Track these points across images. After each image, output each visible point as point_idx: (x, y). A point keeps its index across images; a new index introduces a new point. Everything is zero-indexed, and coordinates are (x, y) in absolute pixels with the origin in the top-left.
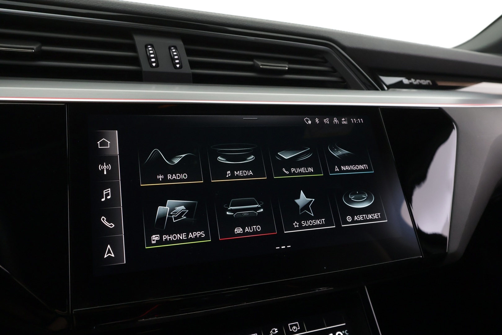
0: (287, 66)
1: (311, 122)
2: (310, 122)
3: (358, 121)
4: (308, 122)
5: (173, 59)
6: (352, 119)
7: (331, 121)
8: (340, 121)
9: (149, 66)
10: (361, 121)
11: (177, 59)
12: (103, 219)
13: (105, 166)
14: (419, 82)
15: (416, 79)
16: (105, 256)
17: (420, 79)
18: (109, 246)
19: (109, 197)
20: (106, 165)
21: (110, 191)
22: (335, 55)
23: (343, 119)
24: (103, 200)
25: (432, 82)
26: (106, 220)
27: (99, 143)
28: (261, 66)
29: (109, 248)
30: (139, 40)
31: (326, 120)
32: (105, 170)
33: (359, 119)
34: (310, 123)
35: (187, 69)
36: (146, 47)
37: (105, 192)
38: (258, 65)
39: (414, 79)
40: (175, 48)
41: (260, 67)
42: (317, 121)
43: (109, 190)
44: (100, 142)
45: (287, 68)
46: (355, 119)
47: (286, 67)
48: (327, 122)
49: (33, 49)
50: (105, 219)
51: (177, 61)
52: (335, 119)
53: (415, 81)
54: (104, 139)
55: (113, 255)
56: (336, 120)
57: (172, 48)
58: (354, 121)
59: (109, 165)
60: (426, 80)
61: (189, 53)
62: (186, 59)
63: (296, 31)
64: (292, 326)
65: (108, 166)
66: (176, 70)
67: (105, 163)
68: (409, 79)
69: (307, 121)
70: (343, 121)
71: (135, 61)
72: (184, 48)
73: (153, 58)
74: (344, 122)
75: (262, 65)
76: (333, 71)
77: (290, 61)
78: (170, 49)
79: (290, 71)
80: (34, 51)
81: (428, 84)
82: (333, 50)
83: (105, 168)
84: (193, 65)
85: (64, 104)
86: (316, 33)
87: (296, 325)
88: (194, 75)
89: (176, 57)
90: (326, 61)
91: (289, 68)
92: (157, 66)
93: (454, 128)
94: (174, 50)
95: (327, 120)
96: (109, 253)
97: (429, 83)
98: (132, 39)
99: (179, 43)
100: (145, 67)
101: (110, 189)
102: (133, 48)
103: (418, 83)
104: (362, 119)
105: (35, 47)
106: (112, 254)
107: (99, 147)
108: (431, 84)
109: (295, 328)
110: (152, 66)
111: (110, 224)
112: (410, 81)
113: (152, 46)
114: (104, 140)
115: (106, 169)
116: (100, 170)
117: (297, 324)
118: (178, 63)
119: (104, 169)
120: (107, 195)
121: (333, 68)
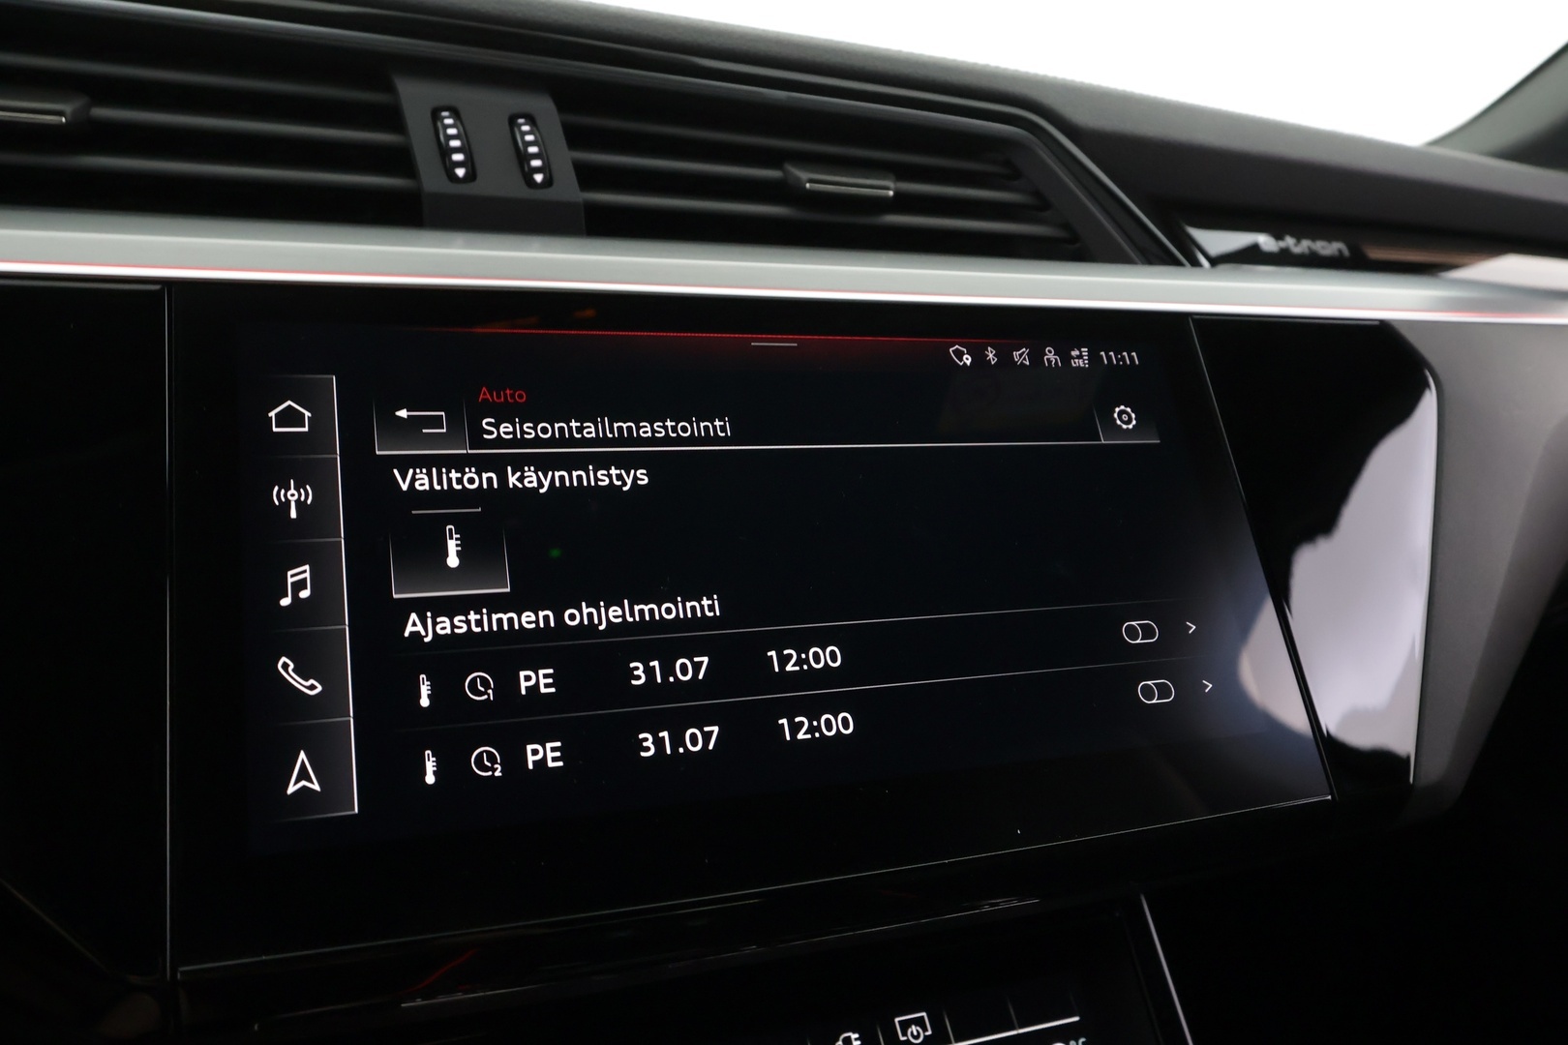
0: (890, 184)
1: (970, 359)
2: (967, 359)
3: (1123, 358)
4: (961, 360)
5: (523, 158)
6: (1103, 353)
7: (1036, 356)
8: (1066, 358)
9: (444, 177)
10: (1131, 358)
11: (535, 156)
12: (285, 666)
13: (292, 491)
14: (1309, 248)
15: (1299, 238)
16: (291, 789)
17: (1314, 238)
18: (302, 755)
19: (305, 594)
20: (297, 489)
21: (307, 575)
22: (1044, 154)
23: (1075, 353)
24: (285, 602)
25: (1350, 248)
26: (293, 670)
27: (272, 414)
28: (808, 185)
29: (303, 762)
30: (414, 95)
31: (1021, 355)
32: (293, 505)
33: (1125, 354)
34: (968, 363)
35: (568, 189)
36: (435, 116)
37: (292, 576)
38: (798, 179)
39: (1292, 235)
40: (531, 120)
41: (805, 187)
42: (991, 356)
43: (305, 571)
44: (276, 415)
45: (891, 193)
46: (1112, 353)
47: (888, 189)
48: (1025, 359)
49: (60, 113)
50: (292, 666)
51: (536, 163)
52: (1050, 352)
53: (1296, 245)
54: (289, 403)
55: (316, 787)
56: (1051, 356)
57: (521, 121)
58: (1109, 358)
59: (308, 487)
60: (1329, 239)
61: (575, 137)
62: (565, 158)
63: (921, 73)
64: (905, 1025)
65: (302, 491)
66: (532, 191)
67: (292, 481)
68: (1278, 237)
69: (959, 355)
70: (1074, 358)
71: (400, 160)
72: (560, 125)
73: (457, 150)
74: (1077, 361)
75: (811, 181)
76: (1039, 206)
77: (902, 172)
78: (512, 122)
79: (903, 203)
80: (64, 120)
81: (1337, 253)
82: (1039, 138)
83: (293, 497)
84: (588, 177)
85: (157, 287)
86: (984, 83)
87: (919, 1022)
88: (592, 209)
89: (533, 150)
90: (1016, 174)
91: (897, 193)
92: (471, 176)
93: (1427, 385)
94: (526, 128)
95: (1024, 353)
96: (302, 779)
97: (1340, 251)
98: (391, 89)
99: (543, 105)
100: (431, 181)
101: (307, 567)
102: (391, 117)
103: (1307, 251)
104: (1134, 354)
105: (68, 108)
106: (312, 782)
107: (275, 429)
108: (1346, 253)
109: (917, 1031)
110: (454, 178)
111: (307, 680)
112: (1282, 244)
113: (455, 113)
114: (290, 406)
115: (298, 502)
116: (277, 503)
117: (923, 1017)
118: (538, 170)
119: (288, 502)
120: (300, 585)
121: (1037, 194)
